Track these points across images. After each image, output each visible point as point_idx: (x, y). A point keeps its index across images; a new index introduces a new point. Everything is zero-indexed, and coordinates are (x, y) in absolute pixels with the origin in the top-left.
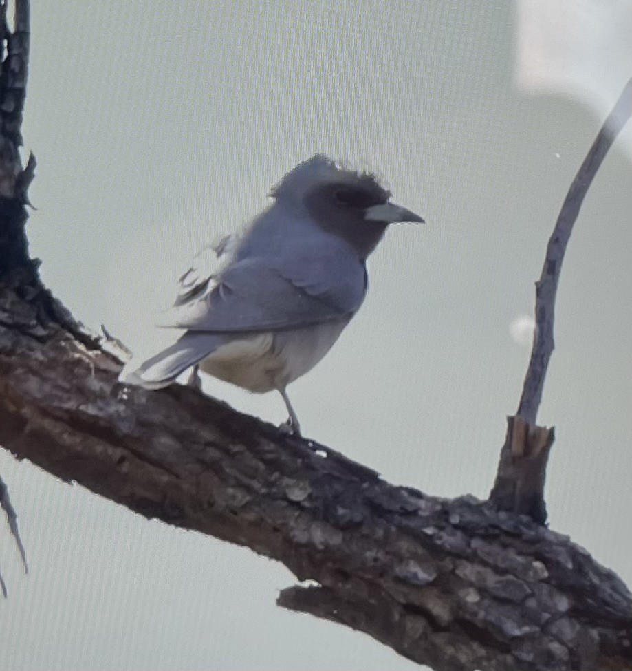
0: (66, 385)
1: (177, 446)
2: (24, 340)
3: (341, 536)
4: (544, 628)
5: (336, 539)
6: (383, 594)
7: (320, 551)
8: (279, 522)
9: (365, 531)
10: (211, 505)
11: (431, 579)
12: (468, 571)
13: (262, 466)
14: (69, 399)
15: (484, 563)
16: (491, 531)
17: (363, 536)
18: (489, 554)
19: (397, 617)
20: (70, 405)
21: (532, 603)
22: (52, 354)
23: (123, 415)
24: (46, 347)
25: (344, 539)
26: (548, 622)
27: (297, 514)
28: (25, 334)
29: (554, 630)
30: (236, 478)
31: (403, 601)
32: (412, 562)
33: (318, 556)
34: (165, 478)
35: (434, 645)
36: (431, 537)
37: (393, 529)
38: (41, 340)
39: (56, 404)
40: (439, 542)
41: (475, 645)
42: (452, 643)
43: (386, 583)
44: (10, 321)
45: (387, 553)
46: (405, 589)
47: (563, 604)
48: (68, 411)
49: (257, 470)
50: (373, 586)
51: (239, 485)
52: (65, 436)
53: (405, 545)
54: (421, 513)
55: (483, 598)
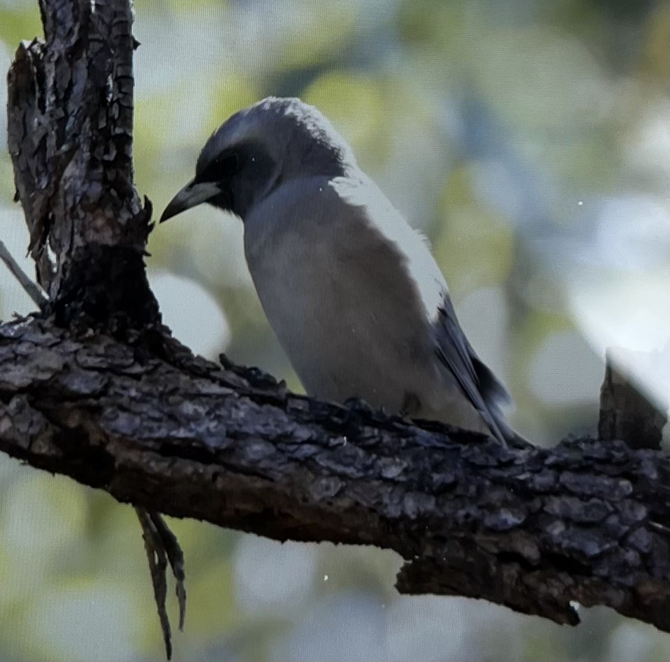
0: (157, 414)
1: (272, 449)
2: (118, 381)
3: (433, 500)
4: (623, 541)
5: (430, 505)
6: (478, 549)
7: (414, 522)
8: (374, 502)
9: (459, 491)
10: (305, 500)
11: (519, 522)
12: (555, 505)
13: (361, 453)
14: (159, 428)
15: (571, 494)
16: (584, 463)
17: (457, 497)
18: (577, 484)
19: (494, 568)
20: (162, 433)
21: (613, 520)
22: (146, 389)
23: (213, 430)
24: (140, 384)
25: (437, 504)
26: (627, 534)
27: (389, 490)
28: (120, 374)
29: (631, 539)
30: (328, 468)
31: (495, 550)
32: (502, 511)
33: (414, 527)
34: (259, 484)
35: (528, 587)
36: (523, 482)
37: (488, 483)
38: (137, 377)
39: (146, 435)
40: (530, 485)
41: (562, 576)
42: (543, 580)
43: (478, 538)
44: (104, 366)
45: (480, 507)
46: (494, 539)
47: (642, 513)
48: (158, 440)
49: (354, 457)
50: (468, 544)
51: (333, 474)
52: (153, 464)
53: (495, 496)
54: (517, 462)
55: (567, 527)
